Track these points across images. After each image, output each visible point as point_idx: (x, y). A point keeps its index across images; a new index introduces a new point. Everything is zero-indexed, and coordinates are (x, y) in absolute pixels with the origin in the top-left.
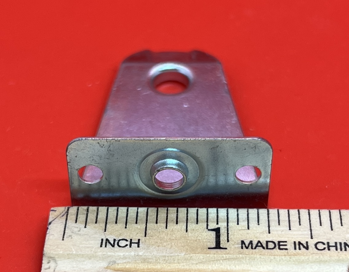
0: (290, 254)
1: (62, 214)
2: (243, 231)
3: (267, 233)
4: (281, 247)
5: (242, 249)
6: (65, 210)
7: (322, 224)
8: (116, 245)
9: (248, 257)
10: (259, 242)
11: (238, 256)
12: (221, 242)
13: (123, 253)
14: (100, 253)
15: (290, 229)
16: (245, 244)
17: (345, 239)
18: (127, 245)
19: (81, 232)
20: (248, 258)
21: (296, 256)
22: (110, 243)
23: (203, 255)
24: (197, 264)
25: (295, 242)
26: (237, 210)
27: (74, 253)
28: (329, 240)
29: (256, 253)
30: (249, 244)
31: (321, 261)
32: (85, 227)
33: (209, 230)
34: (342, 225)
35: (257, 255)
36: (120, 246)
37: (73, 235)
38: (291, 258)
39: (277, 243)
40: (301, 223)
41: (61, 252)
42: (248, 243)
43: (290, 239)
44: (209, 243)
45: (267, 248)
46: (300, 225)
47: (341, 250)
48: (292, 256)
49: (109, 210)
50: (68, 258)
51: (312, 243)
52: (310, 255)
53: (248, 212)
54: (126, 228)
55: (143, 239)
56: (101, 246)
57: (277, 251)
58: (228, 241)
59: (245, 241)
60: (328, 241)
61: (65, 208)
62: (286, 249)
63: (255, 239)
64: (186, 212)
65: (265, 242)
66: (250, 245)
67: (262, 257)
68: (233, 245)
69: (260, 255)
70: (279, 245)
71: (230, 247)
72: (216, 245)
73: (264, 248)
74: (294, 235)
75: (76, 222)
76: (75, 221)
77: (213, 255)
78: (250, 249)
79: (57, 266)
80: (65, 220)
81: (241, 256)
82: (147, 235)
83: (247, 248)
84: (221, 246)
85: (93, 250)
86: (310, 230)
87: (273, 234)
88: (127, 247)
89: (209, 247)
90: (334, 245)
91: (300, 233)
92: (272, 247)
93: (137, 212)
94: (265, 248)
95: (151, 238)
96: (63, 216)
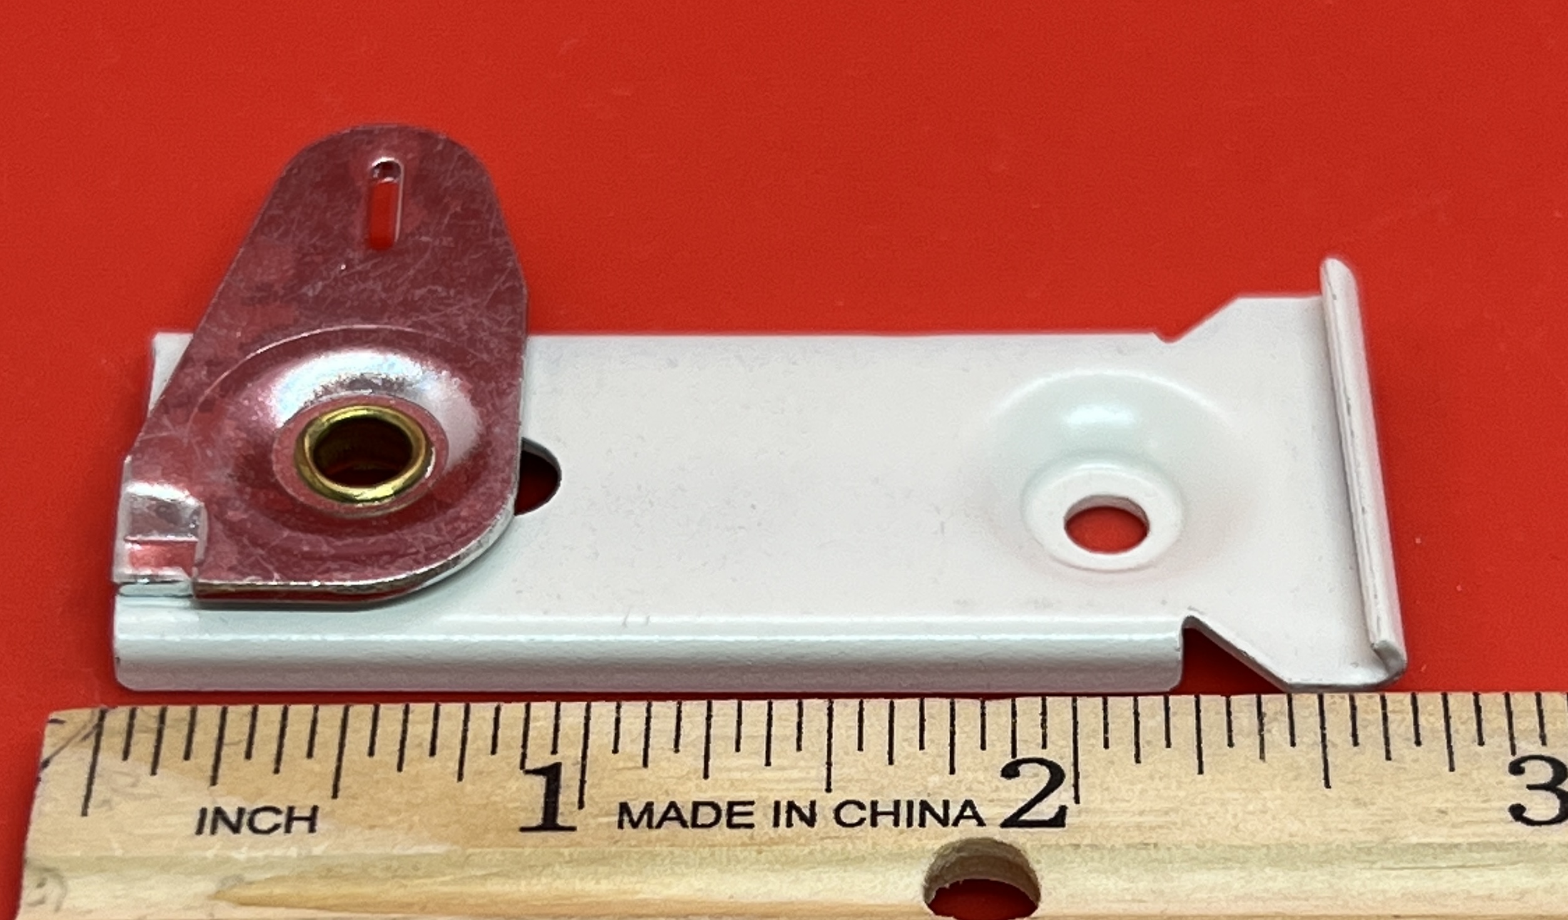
0: (758, 839)
1: (85, 732)
2: (628, 775)
3: (698, 778)
4: (736, 820)
5: (620, 831)
6: (90, 721)
7: (864, 746)
8: (245, 829)
9: (636, 853)
10: (672, 805)
11: (607, 850)
12: (561, 808)
13: (267, 852)
14: (197, 853)
15: (768, 764)
16: (630, 814)
17: (926, 788)
18: (276, 827)
19: (140, 790)
20: (636, 857)
21: (774, 848)
22: (227, 821)
23: (500, 850)
24: (485, 877)
25: (777, 804)
26: (618, 708)
27: (119, 853)
28: (877, 794)
29: (658, 839)
30: (642, 814)
31: (847, 859)
32: (154, 773)
33: (528, 772)
34: (922, 747)
35: (661, 846)
36: (255, 830)
37: (116, 799)
38: (760, 852)
39: (724, 808)
40: (804, 744)
41: (78, 854)
42: (641, 808)
43: (764, 794)
44: (522, 815)
45: (695, 825)
46: (799, 748)
47: (910, 824)
48: (764, 848)
49: (230, 717)
50: (102, 871)
51: (827, 804)
52: (817, 842)
53: (648, 710)
54: (277, 771)
55: (326, 805)
56: (200, 831)
57: (723, 834)
58: (581, 805)
59: (631, 805)
60: (874, 799)
61: (93, 713)
62: (751, 826)
63: (661, 798)
64: (462, 717)
65: (690, 807)
66: (646, 817)
67: (677, 851)
68: (596, 816)
69: (672, 846)
70: (731, 814)
71: (585, 823)
72: (545, 819)
73: (684, 824)
74: (778, 781)
75: (126, 755)
76: (121, 755)
77: (532, 850)
78: (643, 827)
79: (65, 894)
80: (90, 752)
81: (614, 849)
82: (340, 794)
83: (635, 825)
84: (560, 821)
85: (175, 843)
86: (826, 766)
87: (716, 780)
88: (276, 832)
89: (523, 825)
90: (891, 809)
91: (795, 774)
92: (709, 822)
93: (314, 722)
94: (689, 824)
95: (351, 801)
96: (86, 737)
